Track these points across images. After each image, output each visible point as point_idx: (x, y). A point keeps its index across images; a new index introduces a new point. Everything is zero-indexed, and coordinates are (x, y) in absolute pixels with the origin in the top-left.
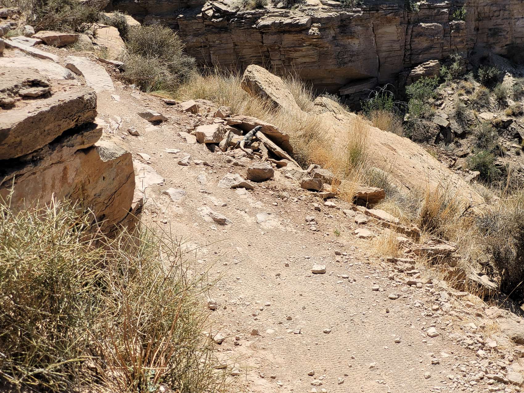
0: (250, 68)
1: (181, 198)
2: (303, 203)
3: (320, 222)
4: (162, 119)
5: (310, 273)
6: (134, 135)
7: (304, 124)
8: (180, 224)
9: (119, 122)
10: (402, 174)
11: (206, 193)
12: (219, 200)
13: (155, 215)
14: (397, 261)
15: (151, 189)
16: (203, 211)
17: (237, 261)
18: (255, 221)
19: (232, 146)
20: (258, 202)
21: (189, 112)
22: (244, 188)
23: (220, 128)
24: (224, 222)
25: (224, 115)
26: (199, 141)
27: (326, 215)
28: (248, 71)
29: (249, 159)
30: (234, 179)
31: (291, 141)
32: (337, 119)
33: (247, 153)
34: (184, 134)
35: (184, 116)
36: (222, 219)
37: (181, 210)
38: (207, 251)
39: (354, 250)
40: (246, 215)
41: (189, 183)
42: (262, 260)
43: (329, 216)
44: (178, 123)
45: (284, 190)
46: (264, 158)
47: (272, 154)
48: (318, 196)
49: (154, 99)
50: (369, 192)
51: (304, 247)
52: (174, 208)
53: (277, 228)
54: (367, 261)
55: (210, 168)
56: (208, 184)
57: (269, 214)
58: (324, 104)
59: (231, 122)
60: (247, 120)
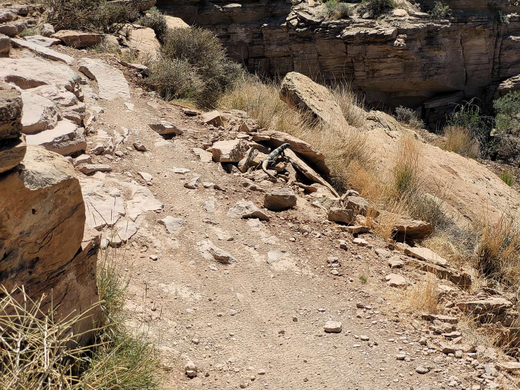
0: (289, 75)
1: (180, 228)
2: (327, 239)
3: (345, 264)
4: (176, 132)
5: (321, 331)
6: (139, 150)
7: (347, 142)
8: (173, 262)
9: (125, 135)
10: (462, 201)
11: (211, 223)
12: (224, 233)
13: (145, 248)
14: (433, 318)
15: (145, 216)
16: (203, 246)
17: (234, 311)
18: (265, 261)
19: (254, 167)
20: (272, 237)
21: (211, 125)
22: (258, 219)
23: (241, 145)
24: (227, 260)
25: (250, 129)
26: (215, 160)
27: (353, 256)
28: (287, 79)
29: (270, 182)
30: (247, 208)
31: (327, 162)
32: (389, 137)
33: (269, 175)
34: (198, 151)
35: (205, 129)
36: (224, 257)
37: (176, 244)
38: (201, 297)
39: (381, 303)
40: (255, 252)
41: (192, 210)
42: (265, 312)
43: (356, 256)
44: (195, 137)
45: (306, 222)
46: (289, 182)
47: (302, 176)
48: (346, 231)
49: (173, 108)
50: (412, 226)
51: (320, 296)
52: (169, 241)
53: (290, 271)
54: (397, 318)
55: (221, 192)
56: (216, 212)
57: (284, 252)
58: (377, 119)
59: (257, 138)
60: (276, 135)
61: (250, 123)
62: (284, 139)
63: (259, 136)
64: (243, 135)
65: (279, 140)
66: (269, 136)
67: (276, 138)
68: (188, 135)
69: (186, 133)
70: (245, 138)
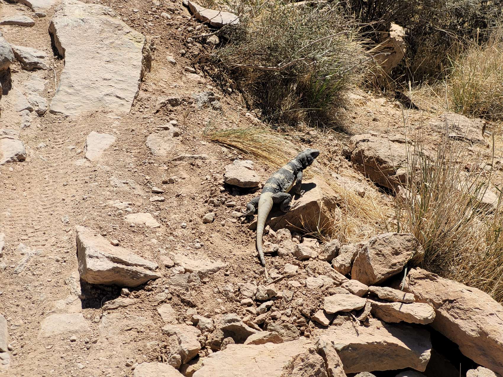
25: (380, 270)
59: (390, 312)
60: (457, 307)
61: (385, 251)
62: (478, 327)
63: (396, 306)
64: (344, 300)
65: (462, 329)
66: (432, 305)
67: (454, 319)
68: (168, 288)
69: (164, 280)
70: (348, 311)
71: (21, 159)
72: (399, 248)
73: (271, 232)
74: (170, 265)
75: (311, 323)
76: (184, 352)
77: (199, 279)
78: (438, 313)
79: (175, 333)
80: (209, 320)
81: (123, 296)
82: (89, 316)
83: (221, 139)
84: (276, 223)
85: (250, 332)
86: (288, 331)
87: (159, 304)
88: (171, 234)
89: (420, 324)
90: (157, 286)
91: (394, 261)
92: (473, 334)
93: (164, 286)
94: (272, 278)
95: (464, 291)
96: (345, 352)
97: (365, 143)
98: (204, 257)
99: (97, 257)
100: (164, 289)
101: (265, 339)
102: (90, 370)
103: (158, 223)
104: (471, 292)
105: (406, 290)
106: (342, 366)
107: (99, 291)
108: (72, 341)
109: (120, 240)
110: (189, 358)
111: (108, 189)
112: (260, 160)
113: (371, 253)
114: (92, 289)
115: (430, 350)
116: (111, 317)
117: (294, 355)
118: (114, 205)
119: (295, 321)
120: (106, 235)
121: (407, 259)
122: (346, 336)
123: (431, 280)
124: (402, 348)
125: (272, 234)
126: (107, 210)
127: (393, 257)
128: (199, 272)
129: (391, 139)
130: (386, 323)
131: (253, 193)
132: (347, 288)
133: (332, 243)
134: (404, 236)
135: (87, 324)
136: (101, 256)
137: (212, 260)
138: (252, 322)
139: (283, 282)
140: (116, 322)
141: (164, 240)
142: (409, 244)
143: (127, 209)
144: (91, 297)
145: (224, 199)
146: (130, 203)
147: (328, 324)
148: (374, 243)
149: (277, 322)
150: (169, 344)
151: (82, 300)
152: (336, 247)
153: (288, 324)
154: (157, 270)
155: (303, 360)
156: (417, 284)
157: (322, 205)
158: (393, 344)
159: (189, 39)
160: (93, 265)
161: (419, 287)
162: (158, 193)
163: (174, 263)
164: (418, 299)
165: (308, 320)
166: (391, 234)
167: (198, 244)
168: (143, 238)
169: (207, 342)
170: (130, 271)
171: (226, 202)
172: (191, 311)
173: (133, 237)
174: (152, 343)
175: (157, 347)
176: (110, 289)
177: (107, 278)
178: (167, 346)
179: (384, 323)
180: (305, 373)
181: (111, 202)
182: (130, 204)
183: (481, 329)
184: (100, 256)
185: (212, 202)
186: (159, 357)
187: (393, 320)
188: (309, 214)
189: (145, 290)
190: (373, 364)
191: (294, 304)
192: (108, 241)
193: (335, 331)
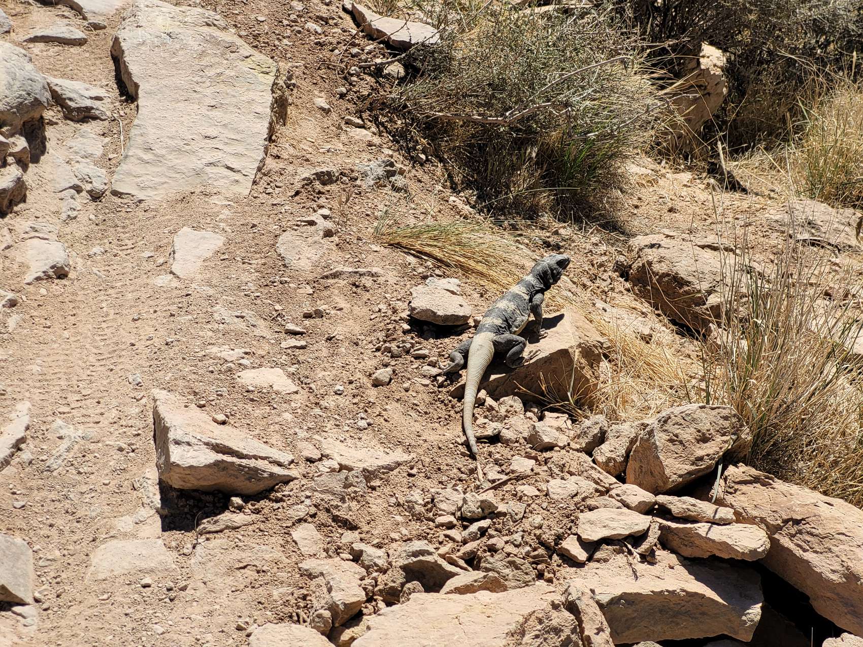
25: (675, 468)
59: (692, 539)
60: (808, 532)
61: (686, 436)
62: (843, 566)
63: (702, 528)
64: (613, 519)
65: (815, 569)
66: (765, 528)
67: (801, 552)
68: (310, 497)
69: (303, 483)
70: (621, 538)
71: (61, 273)
72: (708, 430)
73: (490, 401)
74: (314, 457)
75: (555, 557)
76: (337, 606)
77: (364, 481)
78: (774, 542)
79: (322, 574)
80: (381, 552)
81: (233, 509)
82: (174, 544)
83: (404, 242)
84: (497, 387)
85: (451, 572)
86: (515, 571)
87: (294, 524)
88: (317, 404)
89: (743, 561)
90: (291, 494)
91: (700, 453)
92: (834, 577)
93: (303, 494)
94: (489, 480)
95: (820, 504)
96: (613, 607)
97: (654, 249)
98: (372, 444)
99: (189, 444)
100: (303, 499)
101: (476, 584)
102: (175, 637)
103: (294, 386)
104: (832, 505)
105: (720, 502)
106: (608, 631)
107: (191, 502)
108: (144, 586)
109: (229, 414)
110: (346, 616)
111: (209, 326)
112: (473, 278)
113: (660, 439)
114: (178, 497)
115: (760, 605)
116: (212, 545)
117: (526, 612)
118: (219, 355)
119: (528, 554)
120: (204, 406)
121: (723, 450)
122: (617, 580)
123: (763, 485)
124: (713, 600)
125: (491, 406)
126: (207, 362)
127: (698, 445)
128: (364, 470)
129: (699, 244)
130: (686, 558)
131: (459, 335)
132: (619, 498)
133: (593, 422)
134: (717, 410)
135: (170, 558)
136: (195, 441)
137: (386, 450)
138: (454, 556)
139: (508, 487)
140: (220, 555)
141: (304, 416)
142: (726, 424)
143: (241, 361)
144: (178, 512)
145: (408, 345)
146: (248, 350)
147: (585, 559)
148: (665, 422)
149: (497, 557)
150: (311, 593)
151: (161, 517)
152: (600, 428)
153: (516, 559)
154: (292, 466)
155: (540, 621)
156: (738, 493)
157: (576, 355)
158: (696, 594)
159: (353, 69)
160: (182, 457)
161: (742, 498)
162: (295, 333)
163: (322, 454)
164: (740, 517)
165: (550, 554)
166: (695, 406)
167: (363, 421)
168: (268, 411)
169: (376, 589)
170: (245, 467)
171: (412, 350)
172: (349, 536)
173: (250, 409)
174: (281, 590)
175: (290, 597)
176: (210, 498)
177: (205, 480)
178: (307, 595)
179: (682, 559)
180: (544, 643)
181: (214, 350)
182: (246, 353)
183: (848, 568)
184: (193, 441)
185: (389, 350)
186: (294, 614)
187: (698, 554)
188: (554, 371)
189: (270, 500)
190: (662, 628)
191: (526, 524)
192: (207, 417)
193: (597, 571)
